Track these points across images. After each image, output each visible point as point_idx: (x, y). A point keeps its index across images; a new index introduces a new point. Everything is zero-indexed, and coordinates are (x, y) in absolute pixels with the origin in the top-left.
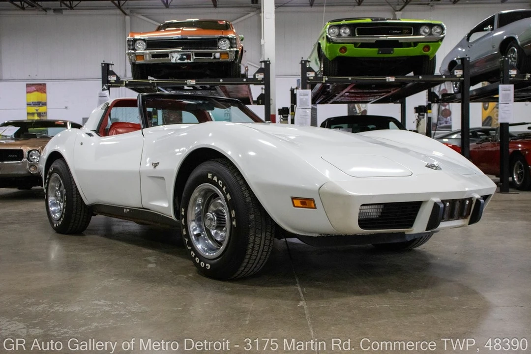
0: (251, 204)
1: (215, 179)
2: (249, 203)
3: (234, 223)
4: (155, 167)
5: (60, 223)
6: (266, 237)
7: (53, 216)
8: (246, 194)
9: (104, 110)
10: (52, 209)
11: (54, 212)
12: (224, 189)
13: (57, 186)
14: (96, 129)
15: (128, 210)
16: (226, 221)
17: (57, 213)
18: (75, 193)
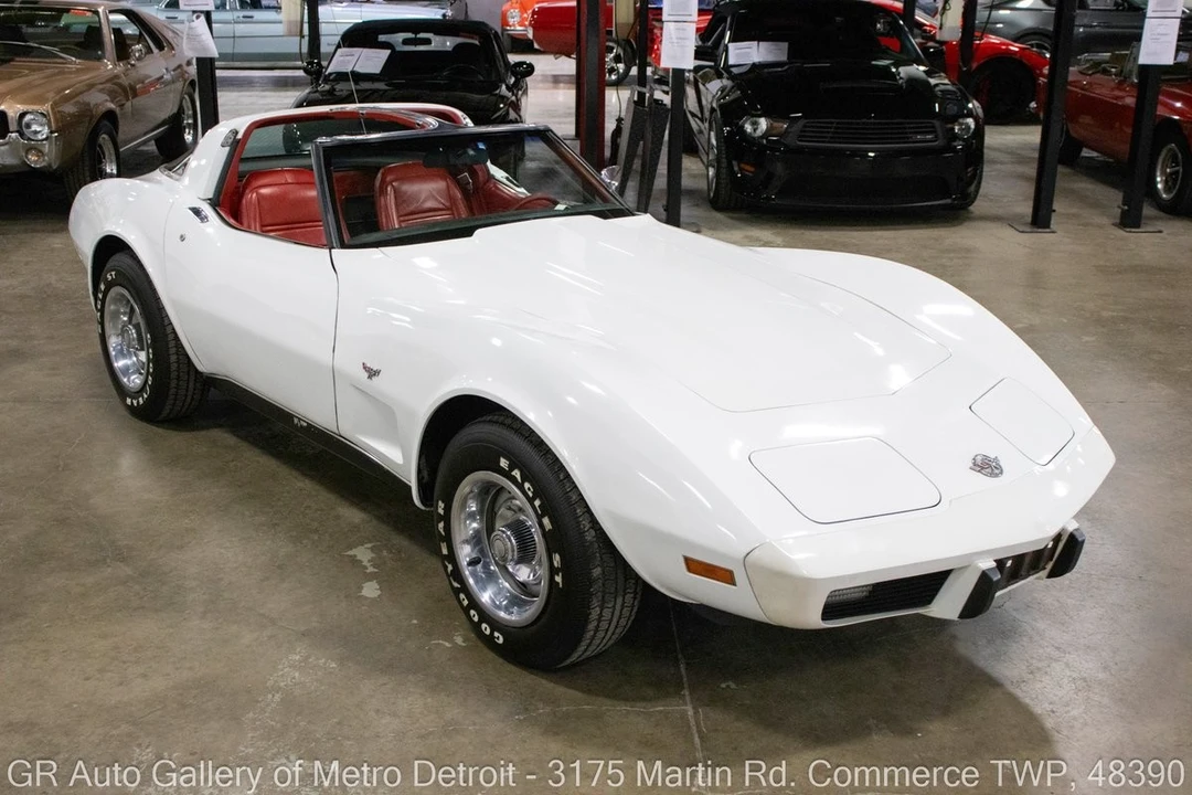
0: (596, 545)
1: (516, 473)
2: (591, 543)
3: (558, 579)
4: (370, 377)
5: (141, 401)
6: (624, 602)
7: (125, 380)
8: (586, 524)
9: (227, 149)
10: (119, 364)
11: (126, 371)
12: (537, 503)
13: (124, 314)
14: (211, 196)
15: (305, 424)
16: (538, 549)
17: (133, 373)
18: (172, 344)
